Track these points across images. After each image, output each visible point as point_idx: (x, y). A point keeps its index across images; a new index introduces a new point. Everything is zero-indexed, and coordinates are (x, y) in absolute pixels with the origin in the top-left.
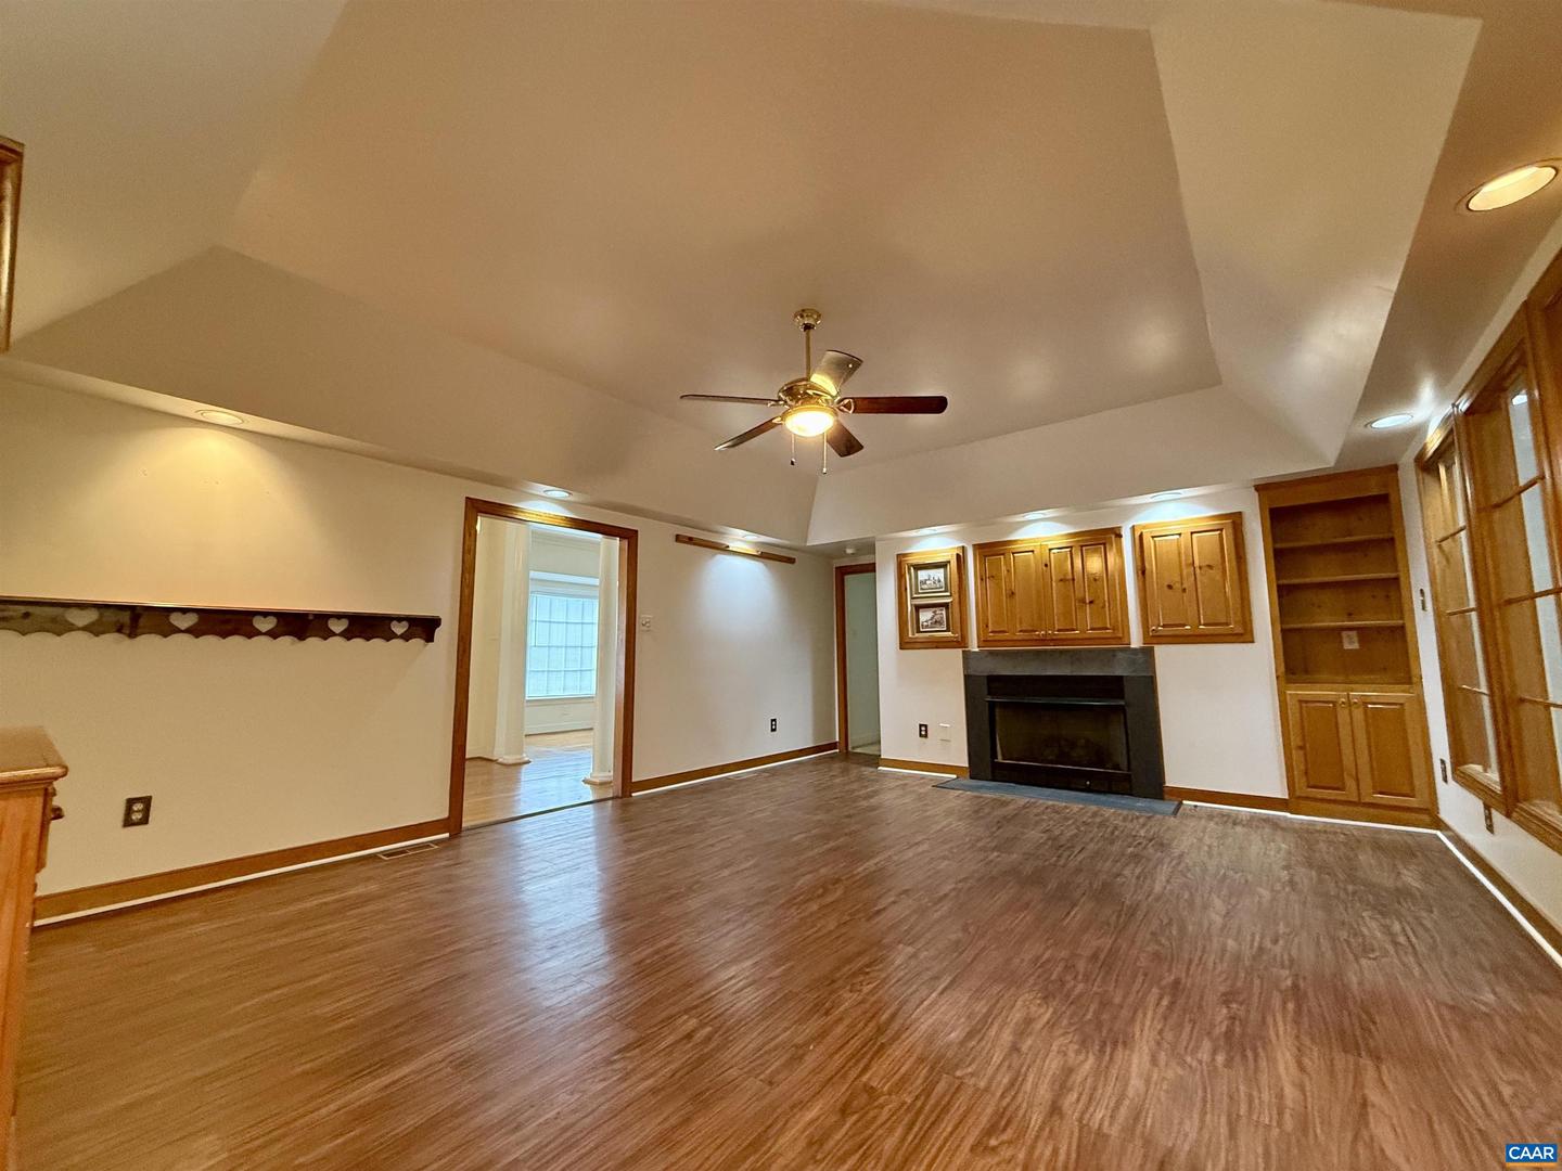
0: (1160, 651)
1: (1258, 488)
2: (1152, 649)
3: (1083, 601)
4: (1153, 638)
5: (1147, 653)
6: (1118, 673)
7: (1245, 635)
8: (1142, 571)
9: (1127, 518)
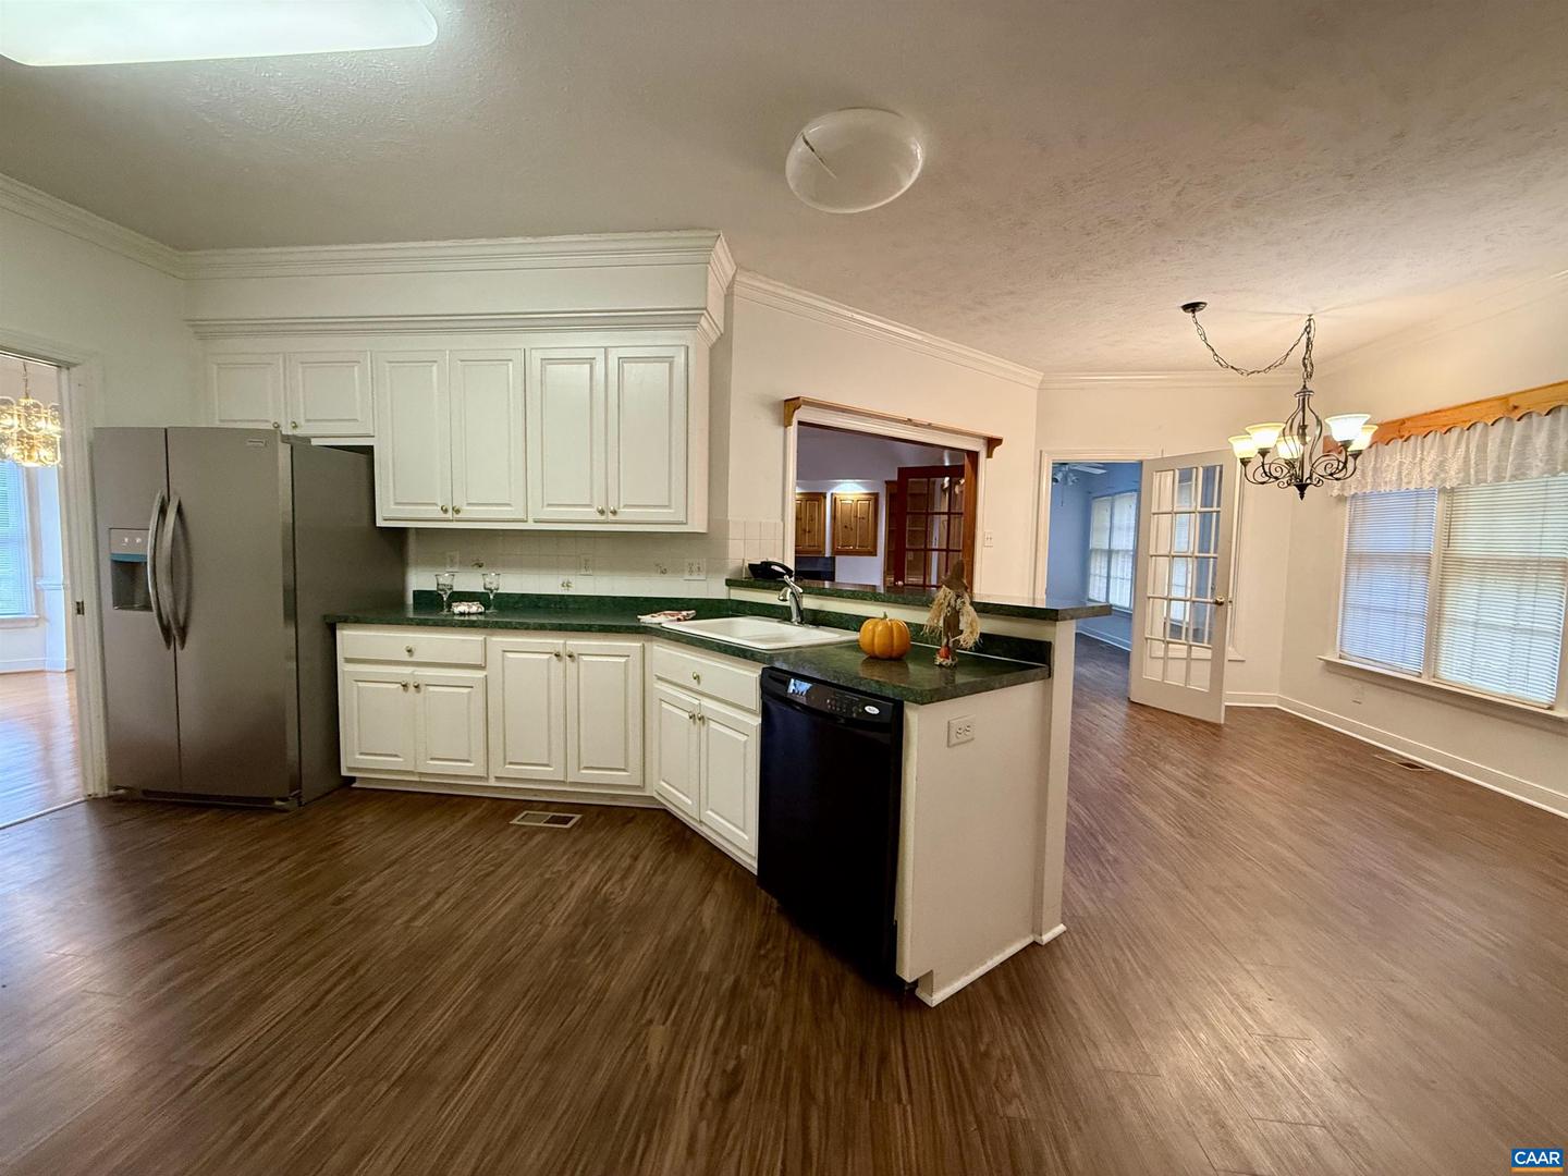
0: (838, 558)
1: (886, 482)
2: (834, 558)
3: (805, 531)
4: (836, 552)
5: (833, 559)
6: (818, 569)
7: (873, 553)
8: (834, 517)
9: (830, 489)
